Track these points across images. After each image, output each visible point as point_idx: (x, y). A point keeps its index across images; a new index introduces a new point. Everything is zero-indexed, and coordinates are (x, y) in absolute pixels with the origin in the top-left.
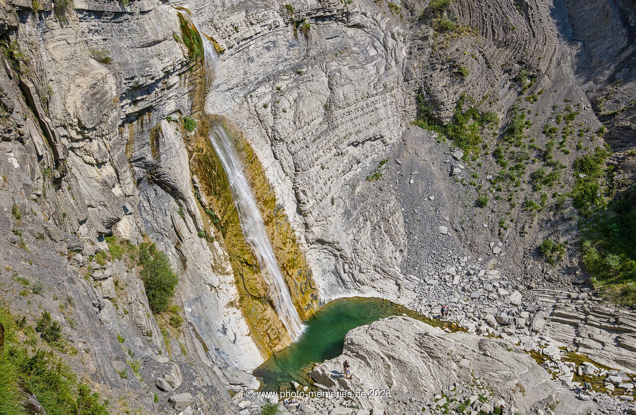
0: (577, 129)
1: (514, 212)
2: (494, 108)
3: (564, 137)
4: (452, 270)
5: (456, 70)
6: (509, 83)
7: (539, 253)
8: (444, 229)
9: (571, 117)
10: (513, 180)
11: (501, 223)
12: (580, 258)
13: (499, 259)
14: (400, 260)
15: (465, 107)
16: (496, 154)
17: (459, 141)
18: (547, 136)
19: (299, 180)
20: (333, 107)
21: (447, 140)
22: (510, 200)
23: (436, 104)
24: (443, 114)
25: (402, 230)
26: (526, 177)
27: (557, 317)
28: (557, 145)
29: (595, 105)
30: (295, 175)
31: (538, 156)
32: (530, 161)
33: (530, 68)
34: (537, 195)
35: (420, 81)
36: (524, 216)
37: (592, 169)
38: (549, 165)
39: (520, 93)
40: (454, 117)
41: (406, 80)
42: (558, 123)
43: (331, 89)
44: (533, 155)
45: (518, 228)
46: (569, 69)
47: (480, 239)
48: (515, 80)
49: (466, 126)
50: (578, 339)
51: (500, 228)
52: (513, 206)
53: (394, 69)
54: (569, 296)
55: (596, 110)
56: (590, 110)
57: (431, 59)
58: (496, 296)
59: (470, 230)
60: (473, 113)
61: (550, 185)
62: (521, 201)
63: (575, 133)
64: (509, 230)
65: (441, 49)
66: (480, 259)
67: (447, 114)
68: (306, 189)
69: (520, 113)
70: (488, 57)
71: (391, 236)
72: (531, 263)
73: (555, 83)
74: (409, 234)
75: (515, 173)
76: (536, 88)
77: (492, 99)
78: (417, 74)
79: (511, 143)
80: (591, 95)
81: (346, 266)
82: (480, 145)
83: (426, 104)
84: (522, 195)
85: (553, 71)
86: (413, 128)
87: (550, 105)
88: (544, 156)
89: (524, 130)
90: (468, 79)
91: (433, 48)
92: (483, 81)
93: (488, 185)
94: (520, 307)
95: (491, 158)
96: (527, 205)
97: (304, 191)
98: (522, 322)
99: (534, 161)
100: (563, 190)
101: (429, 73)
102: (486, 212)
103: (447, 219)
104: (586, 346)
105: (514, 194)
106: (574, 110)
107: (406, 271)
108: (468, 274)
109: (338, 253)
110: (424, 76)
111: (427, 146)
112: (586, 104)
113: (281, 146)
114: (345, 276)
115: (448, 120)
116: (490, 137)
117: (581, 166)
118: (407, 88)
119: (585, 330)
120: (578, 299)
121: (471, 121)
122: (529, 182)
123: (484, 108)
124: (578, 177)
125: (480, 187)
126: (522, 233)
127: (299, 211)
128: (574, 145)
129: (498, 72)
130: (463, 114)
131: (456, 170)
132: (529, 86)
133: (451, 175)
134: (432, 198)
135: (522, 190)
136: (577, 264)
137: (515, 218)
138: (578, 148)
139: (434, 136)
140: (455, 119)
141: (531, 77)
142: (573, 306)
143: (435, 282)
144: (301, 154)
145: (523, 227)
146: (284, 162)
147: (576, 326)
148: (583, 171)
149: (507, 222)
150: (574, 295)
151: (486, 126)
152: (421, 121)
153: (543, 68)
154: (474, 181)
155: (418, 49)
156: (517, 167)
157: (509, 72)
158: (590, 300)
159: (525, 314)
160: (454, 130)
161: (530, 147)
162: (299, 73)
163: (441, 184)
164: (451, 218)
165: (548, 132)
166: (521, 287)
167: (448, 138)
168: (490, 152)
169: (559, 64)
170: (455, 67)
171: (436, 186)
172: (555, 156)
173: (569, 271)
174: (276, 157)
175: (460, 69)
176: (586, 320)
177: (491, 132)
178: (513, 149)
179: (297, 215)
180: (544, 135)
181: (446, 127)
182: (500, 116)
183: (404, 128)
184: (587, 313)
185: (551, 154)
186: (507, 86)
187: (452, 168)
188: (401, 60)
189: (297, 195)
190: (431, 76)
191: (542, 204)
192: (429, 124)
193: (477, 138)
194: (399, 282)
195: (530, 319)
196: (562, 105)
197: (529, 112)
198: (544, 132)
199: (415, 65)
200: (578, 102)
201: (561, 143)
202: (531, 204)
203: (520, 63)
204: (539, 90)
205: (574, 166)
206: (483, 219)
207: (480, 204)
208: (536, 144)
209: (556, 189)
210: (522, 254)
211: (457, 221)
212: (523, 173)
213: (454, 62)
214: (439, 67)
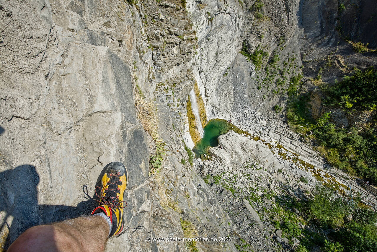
0: (294, 65)
1: (269, 93)
2: (268, 51)
3: (289, 67)
4: (247, 112)
5: (259, 36)
6: (275, 41)
7: (274, 108)
8: (246, 96)
9: (293, 59)
10: (270, 81)
11: (264, 96)
12: (286, 113)
13: (261, 109)
14: (231, 106)
15: (259, 49)
16: (266, 69)
17: (254, 62)
18: (284, 65)
19: (207, 85)
20: (218, 54)
21: (250, 60)
22: (268, 88)
23: (249, 47)
24: (251, 51)
25: (233, 95)
26: (274, 81)
27: (276, 132)
28: (286, 70)
29: (302, 55)
30: (206, 83)
31: (280, 73)
32: (276, 74)
33: (284, 36)
34: (277, 88)
35: (245, 37)
36: (271, 95)
37: (296, 82)
38: (282, 77)
39: (278, 45)
40: (254, 52)
41: (241, 36)
42: (288, 61)
43: (218, 46)
44: (278, 72)
45: (269, 99)
46: (297, 38)
47: (256, 101)
48: (277, 40)
49: (258, 56)
50: (281, 140)
51: (262, 98)
52: (268, 91)
53: (237, 31)
54: (280, 125)
55: (302, 58)
56: (300, 57)
57: (251, 29)
58: (259, 122)
59: (254, 97)
60: (261, 51)
61: (282, 85)
62: (271, 89)
63: (293, 66)
64: (266, 99)
65: (256, 25)
66: (255, 108)
67: (252, 51)
68: (209, 89)
69: (276, 54)
70: (271, 30)
71: (230, 98)
72: (271, 111)
73: (291, 43)
74: (235, 97)
75: (271, 78)
76: (284, 44)
77: (268, 47)
78: (245, 34)
79: (272, 66)
80: (302, 51)
81: (216, 110)
82: (261, 64)
83: (246, 46)
84: (272, 87)
85: (291, 38)
86: (240, 54)
87: (287, 53)
88: (282, 73)
89: (277, 61)
90: (262, 39)
91: (253, 25)
92: (267, 40)
93: (262, 81)
94: (266, 127)
95: (264, 70)
96: (273, 91)
97: (208, 89)
98: (266, 133)
99: (278, 75)
100: (285, 88)
101: (250, 34)
102: (260, 91)
103: (247, 92)
104: (282, 142)
105: (270, 86)
106: (295, 57)
107: (233, 111)
108: (251, 113)
109: (214, 106)
110: (247, 35)
111: (243, 63)
112: (299, 55)
113: (203, 73)
114: (215, 113)
115: (252, 53)
116: (265, 62)
117: (293, 80)
118: (241, 39)
119: (283, 137)
120: (283, 127)
121: (260, 55)
122: (275, 83)
123: (265, 50)
124: (291, 84)
125: (259, 82)
126: (270, 101)
127: (206, 95)
128: (292, 71)
129: (273, 36)
130: (258, 52)
131: (253, 75)
132: (282, 43)
133: (250, 76)
134: (243, 84)
135: (272, 85)
136: (284, 115)
137: (268, 95)
138: (293, 72)
139: (246, 59)
140: (254, 53)
141: (283, 40)
142: (281, 129)
143: (241, 115)
144: (208, 76)
145: (270, 99)
146: (203, 80)
147: (281, 136)
148: (293, 82)
149: (266, 96)
150: (282, 125)
151: (264, 57)
152: (243, 52)
153: (288, 37)
154: (258, 79)
155: (247, 24)
156: (272, 76)
157: (276, 37)
158: (286, 128)
159: (267, 130)
160: (254, 57)
161: (278, 69)
162: (208, 40)
163: (246, 79)
164: (248, 92)
165: (285, 64)
166: (266, 119)
167: (251, 59)
168: (264, 68)
169: (294, 36)
170: (259, 34)
171: (245, 79)
172: (285, 74)
173: (282, 116)
174: (200, 78)
175: (261, 35)
176: (284, 135)
177: (265, 60)
178: (272, 68)
179: (205, 96)
180: (283, 65)
181: (251, 55)
182: (270, 53)
183: (237, 54)
184: (285, 133)
185: (284, 73)
186: (274, 42)
187: (251, 73)
188: (240, 27)
189: (206, 90)
190: (250, 36)
191: (278, 92)
192: (245, 53)
193: (260, 62)
194: (231, 115)
195: (268, 132)
196: (291, 53)
197: (280, 54)
198: (283, 64)
199: (245, 30)
200: (297, 54)
201: (288, 70)
202: (274, 91)
203: (281, 34)
204: (285, 45)
205: (290, 79)
206: (259, 93)
207: (258, 88)
208: (280, 68)
209: (283, 87)
210: (268, 108)
211: (250, 93)
212: (274, 79)
213: (260, 33)
214: (253, 33)
